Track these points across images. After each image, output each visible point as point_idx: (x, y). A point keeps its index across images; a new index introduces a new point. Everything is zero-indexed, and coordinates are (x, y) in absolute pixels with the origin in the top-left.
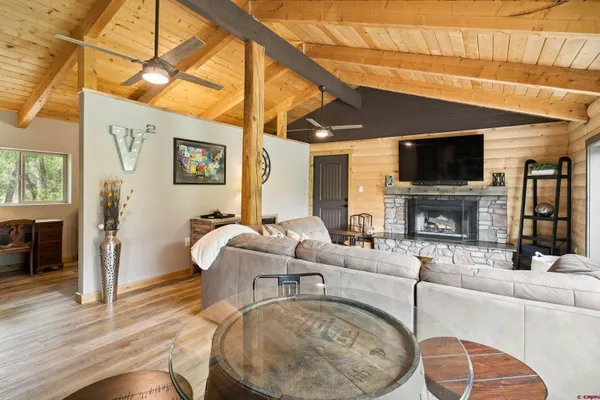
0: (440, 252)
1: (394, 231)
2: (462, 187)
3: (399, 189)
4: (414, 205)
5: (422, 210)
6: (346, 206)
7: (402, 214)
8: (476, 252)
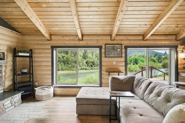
8: (6, 101)
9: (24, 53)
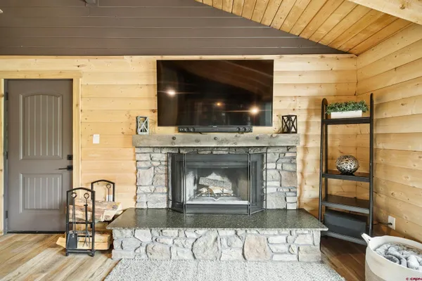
0: (224, 242)
1: (150, 206)
2: (245, 135)
3: (160, 138)
4: (181, 162)
5: (192, 168)
6: (70, 168)
7: (163, 177)
8: (275, 235)
9: (343, 110)
